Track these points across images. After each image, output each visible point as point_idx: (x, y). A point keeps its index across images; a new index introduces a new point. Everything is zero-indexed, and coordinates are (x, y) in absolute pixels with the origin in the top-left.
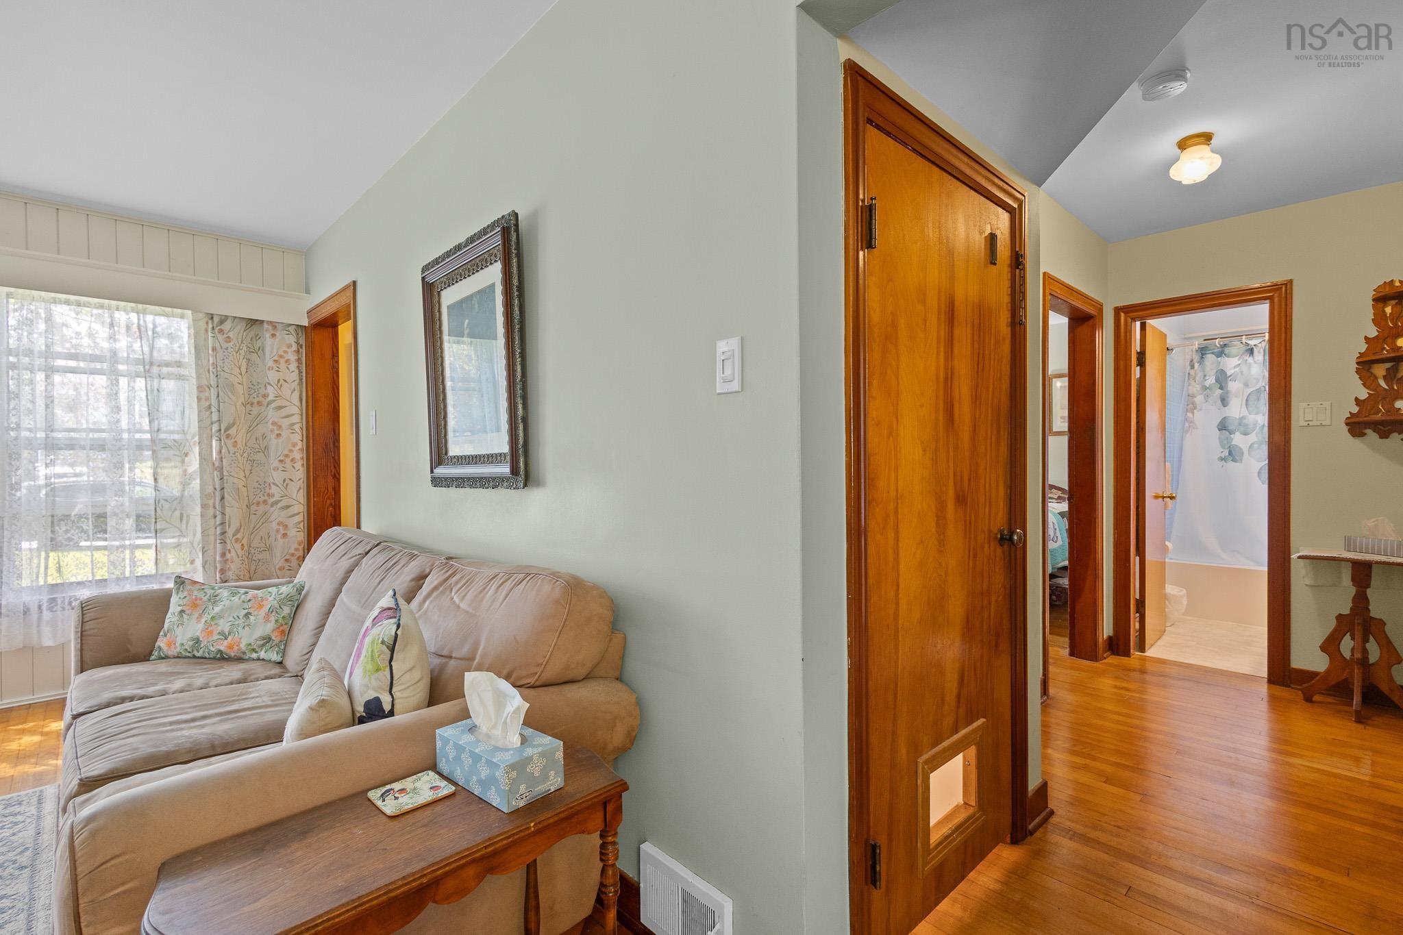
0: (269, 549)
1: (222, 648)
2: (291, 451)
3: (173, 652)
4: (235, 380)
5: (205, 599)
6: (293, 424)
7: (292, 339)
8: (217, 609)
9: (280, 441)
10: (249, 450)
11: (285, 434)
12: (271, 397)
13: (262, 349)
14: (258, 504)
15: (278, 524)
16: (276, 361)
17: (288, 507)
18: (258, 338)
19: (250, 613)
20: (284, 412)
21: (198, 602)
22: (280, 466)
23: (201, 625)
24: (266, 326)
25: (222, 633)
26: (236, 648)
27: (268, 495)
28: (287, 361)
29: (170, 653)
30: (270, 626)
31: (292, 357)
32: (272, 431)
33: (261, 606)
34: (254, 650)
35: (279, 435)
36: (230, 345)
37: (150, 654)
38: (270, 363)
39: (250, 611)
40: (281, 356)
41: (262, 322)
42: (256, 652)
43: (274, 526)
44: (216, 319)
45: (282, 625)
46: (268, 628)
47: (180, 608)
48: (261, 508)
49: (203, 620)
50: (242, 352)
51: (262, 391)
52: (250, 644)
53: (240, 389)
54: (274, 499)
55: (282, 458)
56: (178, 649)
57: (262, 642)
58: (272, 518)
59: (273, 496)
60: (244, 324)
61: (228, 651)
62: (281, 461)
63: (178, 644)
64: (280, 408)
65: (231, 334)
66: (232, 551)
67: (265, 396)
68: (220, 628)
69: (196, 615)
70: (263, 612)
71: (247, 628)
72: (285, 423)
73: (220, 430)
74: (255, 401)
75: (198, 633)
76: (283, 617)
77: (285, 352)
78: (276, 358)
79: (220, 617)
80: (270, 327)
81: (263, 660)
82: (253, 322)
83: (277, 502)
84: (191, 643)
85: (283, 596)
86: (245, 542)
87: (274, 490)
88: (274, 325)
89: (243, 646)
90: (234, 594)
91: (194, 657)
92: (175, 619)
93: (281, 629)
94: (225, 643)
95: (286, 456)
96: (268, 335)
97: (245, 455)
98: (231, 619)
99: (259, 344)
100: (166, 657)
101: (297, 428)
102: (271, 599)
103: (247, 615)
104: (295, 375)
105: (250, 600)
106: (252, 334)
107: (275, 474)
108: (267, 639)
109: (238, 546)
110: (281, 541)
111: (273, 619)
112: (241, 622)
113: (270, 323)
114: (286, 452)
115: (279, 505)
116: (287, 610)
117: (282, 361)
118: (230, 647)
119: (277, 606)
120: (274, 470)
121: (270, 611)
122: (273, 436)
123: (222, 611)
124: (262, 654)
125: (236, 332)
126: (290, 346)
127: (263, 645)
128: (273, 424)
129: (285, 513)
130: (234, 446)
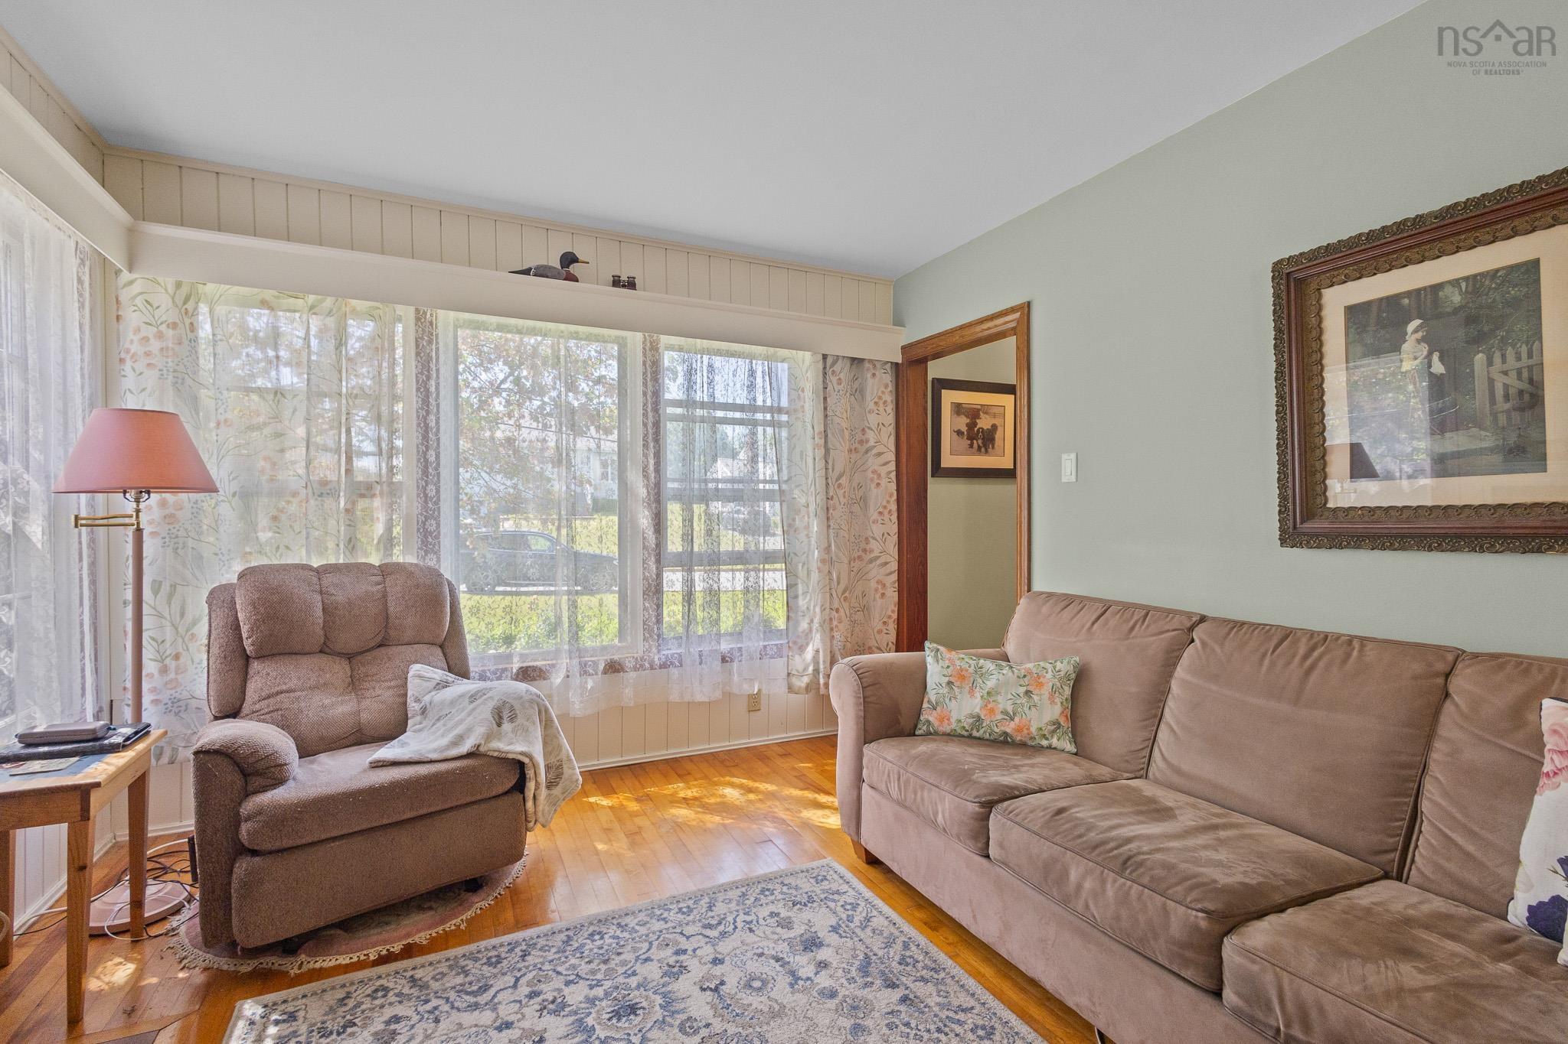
0: (865, 608)
1: (1008, 730)
2: (888, 502)
3: (947, 728)
4: (844, 425)
5: (971, 670)
6: (889, 471)
7: (887, 378)
9: (879, 491)
10: (850, 502)
11: (884, 482)
12: (872, 443)
13: (864, 390)
14: (854, 559)
15: (877, 582)
16: (875, 403)
17: (886, 563)
18: (859, 377)
19: (1031, 692)
20: (882, 459)
21: (964, 673)
22: (879, 518)
23: (977, 702)
24: (867, 365)
25: (1005, 712)
26: (1025, 731)
27: (865, 551)
28: (886, 403)
29: (941, 729)
30: (1058, 709)
31: (889, 396)
32: (872, 480)
33: (1041, 684)
34: (1044, 736)
35: (878, 484)
36: (841, 387)
37: (915, 729)
38: (871, 406)
39: (1030, 688)
40: (881, 398)
41: (863, 360)
42: (1047, 739)
43: (873, 584)
44: (830, 360)
45: (1067, 709)
46: (1053, 712)
47: (946, 680)
48: (858, 567)
49: (978, 695)
50: (848, 395)
51: (862, 438)
52: (1041, 729)
53: (846, 437)
54: (873, 555)
55: (880, 509)
56: (954, 726)
57: (1053, 728)
58: (872, 575)
59: (871, 551)
60: (849, 365)
61: (1014, 734)
62: (880, 513)
63: (953, 720)
64: (880, 454)
65: (841, 376)
68: (1001, 707)
69: (967, 688)
70: (1046, 691)
71: (1033, 709)
72: (883, 471)
74: (855, 448)
75: (977, 710)
76: (1066, 699)
77: (883, 392)
78: (876, 400)
79: (998, 693)
80: (871, 366)
81: (1055, 748)
82: (856, 360)
83: (877, 558)
84: (971, 721)
85: (1061, 674)
86: (849, 601)
87: (873, 544)
88: (873, 362)
89: (1033, 730)
91: (970, 736)
92: (941, 691)
93: (1068, 713)
94: (1012, 725)
95: (884, 507)
96: (869, 375)
97: (849, 506)
98: (1010, 696)
99: (860, 384)
100: (936, 733)
101: (893, 475)
102: (1049, 675)
103: (1028, 693)
104: (889, 417)
105: (1025, 676)
106: (852, 375)
107: (874, 527)
108: (1057, 724)
109: (846, 605)
110: (879, 601)
111: (1057, 701)
112: (1024, 700)
113: (870, 361)
114: (885, 503)
115: (879, 562)
116: (1068, 691)
117: (881, 403)
118: (1019, 730)
119: (1058, 684)
120: (873, 522)
121: (1054, 690)
122: (874, 485)
123: (997, 686)
124: (1054, 742)
125: (843, 373)
126: (885, 386)
127: (1054, 732)
128: (874, 472)
129: (884, 570)
130: (844, 497)
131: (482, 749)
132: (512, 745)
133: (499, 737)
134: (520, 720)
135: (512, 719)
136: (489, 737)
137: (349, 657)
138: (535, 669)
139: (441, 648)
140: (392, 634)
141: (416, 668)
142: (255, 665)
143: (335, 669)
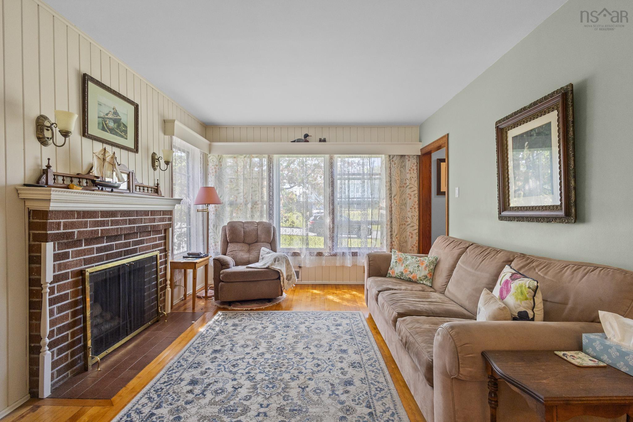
0: (406, 242)
1: (410, 277)
2: (414, 205)
3: (394, 276)
4: (397, 179)
5: (403, 258)
6: (415, 194)
7: (415, 161)
8: (408, 263)
9: (411, 200)
10: (400, 205)
11: (412, 198)
12: (408, 184)
13: (405, 166)
14: (402, 225)
15: (410, 233)
16: (410, 170)
17: (413, 226)
18: (403, 162)
20: (412, 190)
21: (400, 259)
22: (411, 210)
23: (403, 268)
24: (406, 157)
25: (410, 272)
26: (415, 278)
27: (406, 221)
28: (413, 169)
30: (427, 272)
31: (415, 168)
32: (408, 197)
33: (423, 264)
34: (421, 280)
35: (410, 199)
36: (396, 166)
37: (386, 275)
38: (408, 171)
39: (419, 265)
40: (411, 168)
41: (405, 155)
42: (422, 281)
43: (408, 233)
44: (391, 157)
45: (430, 272)
46: (425, 273)
47: (395, 261)
48: (404, 226)
49: (403, 266)
50: (399, 168)
51: (404, 182)
52: (420, 278)
53: (398, 181)
54: (408, 223)
55: (411, 207)
56: (396, 275)
57: (424, 278)
58: (408, 230)
60: (399, 158)
61: (412, 279)
62: (411, 208)
63: (396, 273)
64: (411, 188)
65: (396, 162)
66: (395, 241)
67: (405, 184)
68: (409, 270)
69: (401, 264)
70: (424, 266)
71: (419, 271)
72: (412, 194)
73: (391, 197)
74: (402, 186)
75: (402, 270)
76: (431, 269)
77: (413, 166)
79: (409, 266)
80: (408, 157)
81: (425, 284)
82: (402, 156)
83: (410, 224)
84: (400, 273)
85: (431, 261)
86: (399, 239)
87: (408, 220)
88: (409, 156)
89: (418, 278)
90: (413, 258)
91: (401, 278)
92: (394, 264)
93: (430, 274)
95: (413, 206)
96: (407, 160)
97: (399, 206)
98: (413, 267)
99: (403, 164)
100: (391, 277)
101: (416, 195)
102: (426, 261)
103: (418, 266)
104: (416, 175)
105: (418, 261)
106: (402, 161)
107: (409, 213)
108: (426, 277)
109: (397, 240)
110: (410, 239)
111: (427, 269)
112: (416, 268)
113: (408, 155)
114: (412, 205)
115: (410, 226)
116: (432, 267)
117: (412, 170)
118: (413, 277)
119: (428, 264)
121: (426, 266)
122: (408, 199)
123: (410, 263)
124: (424, 282)
126: (414, 164)
127: (425, 279)
128: (409, 194)
129: (412, 229)
130: (396, 203)
131: (270, 267)
132: (277, 267)
133: (274, 265)
134: (280, 262)
135: (278, 261)
136: (272, 264)
137: (249, 244)
138: (297, 253)
139: (270, 244)
140: (259, 239)
141: (263, 248)
142: (229, 244)
143: (246, 247)
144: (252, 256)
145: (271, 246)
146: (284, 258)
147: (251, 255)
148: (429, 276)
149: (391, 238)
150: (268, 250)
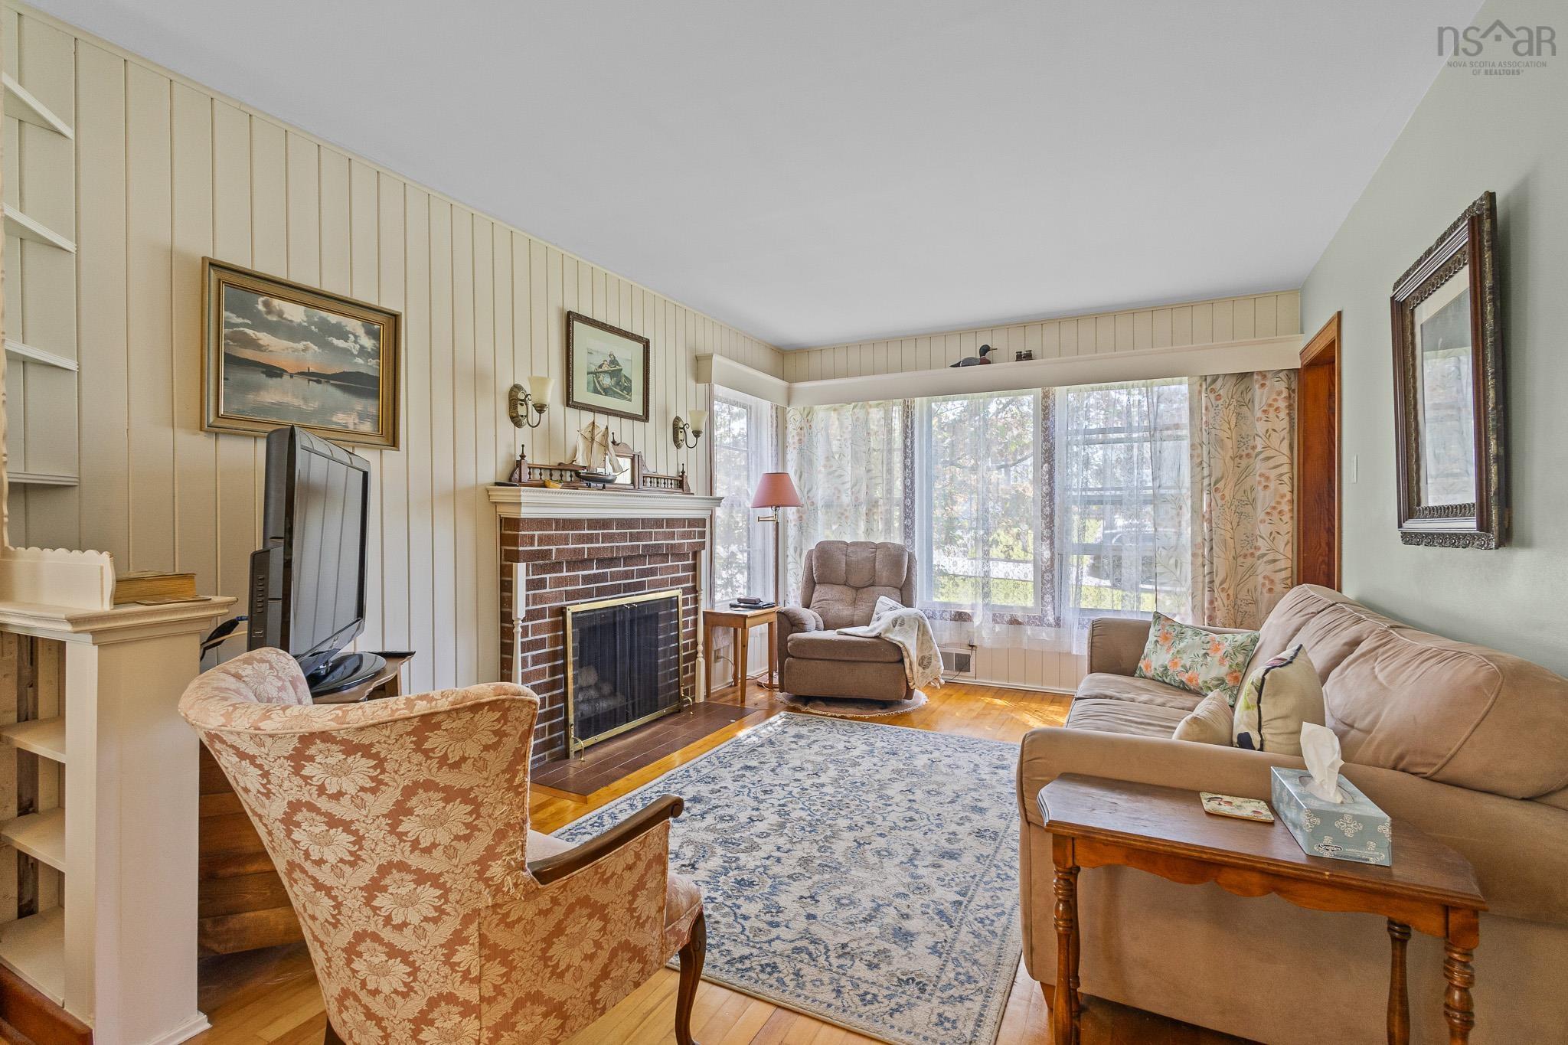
0: (1255, 602)
1: (1184, 680)
2: (1279, 503)
3: (1149, 674)
4: (1225, 436)
5: (1174, 634)
6: (1282, 475)
7: (1282, 386)
8: (1182, 645)
9: (1268, 492)
10: (1236, 503)
11: (1272, 485)
12: (1259, 449)
13: (1252, 401)
14: (1245, 556)
15: (1264, 578)
16: (1265, 411)
17: (1274, 561)
18: (1248, 389)
19: (1208, 654)
20: (1271, 463)
21: (1168, 636)
22: (1267, 518)
23: (1169, 656)
24: (1255, 377)
25: (1184, 666)
26: (1194, 682)
27: (1255, 548)
28: (1277, 409)
29: (1148, 674)
30: (1225, 670)
31: (1282, 404)
32: (1259, 483)
33: (1217, 650)
34: (1209, 687)
35: (1266, 487)
36: (1221, 402)
37: (1135, 672)
38: (1259, 414)
39: (1208, 652)
40: (1270, 405)
41: (1252, 373)
42: (1211, 690)
43: (1260, 579)
44: (1209, 380)
45: (1235, 671)
46: (1222, 671)
47: (1155, 639)
48: (1249, 561)
49: (1172, 652)
50: (1232, 407)
51: (1251, 443)
52: (1206, 682)
53: (1229, 443)
54: (1260, 553)
55: (1269, 510)
56: (1154, 672)
57: (1216, 683)
58: (1259, 571)
59: (1259, 549)
60: (1234, 380)
61: (1189, 683)
62: (1268, 513)
63: (1152, 668)
64: (1268, 458)
65: (1221, 392)
66: (1220, 599)
67: (1254, 448)
68: (1183, 662)
69: (1167, 646)
70: (1219, 656)
71: (1204, 667)
72: (1273, 474)
73: (1210, 484)
74: (1244, 453)
75: (1167, 663)
76: (1237, 664)
77: (1275, 400)
78: (1265, 408)
79: (1184, 652)
80: (1260, 378)
82: (1243, 376)
83: (1265, 554)
84: (1162, 669)
85: (1238, 644)
86: (1231, 592)
87: (1260, 543)
88: (1263, 374)
89: (1200, 682)
90: (1196, 634)
91: (1164, 682)
92: (1153, 646)
93: (1235, 674)
94: (1187, 675)
95: (1274, 508)
96: (1257, 386)
97: (1233, 507)
98: (1193, 655)
99: (1249, 395)
100: (1145, 677)
101: (1286, 478)
102: (1227, 644)
103: (1206, 655)
104: (1285, 424)
105: (1208, 642)
106: (1242, 387)
107: (1261, 526)
108: (1222, 681)
109: (1224, 595)
110: (1267, 595)
111: (1227, 663)
112: (1200, 659)
113: (1260, 373)
114: (1274, 504)
115: (1265, 559)
116: (1241, 658)
117: (1272, 410)
118: (1190, 680)
119: (1231, 651)
120: (1261, 522)
121: (1226, 655)
122: (1260, 488)
123: (1185, 647)
125: (1225, 389)
126: (1279, 393)
127: (1217, 686)
128: (1261, 475)
129: (1270, 567)
130: (1223, 499)
131: (882, 636)
132: (896, 637)
133: (891, 632)
134: (905, 626)
135: (901, 625)
136: (886, 631)
137: (857, 589)
138: (966, 614)
139: (901, 590)
140: (877, 579)
141: (882, 598)
142: (817, 587)
143: (849, 594)
144: (859, 613)
145: (901, 594)
146: (916, 619)
147: (857, 612)
148: (1228, 680)
149: (1212, 590)
150: (892, 603)
